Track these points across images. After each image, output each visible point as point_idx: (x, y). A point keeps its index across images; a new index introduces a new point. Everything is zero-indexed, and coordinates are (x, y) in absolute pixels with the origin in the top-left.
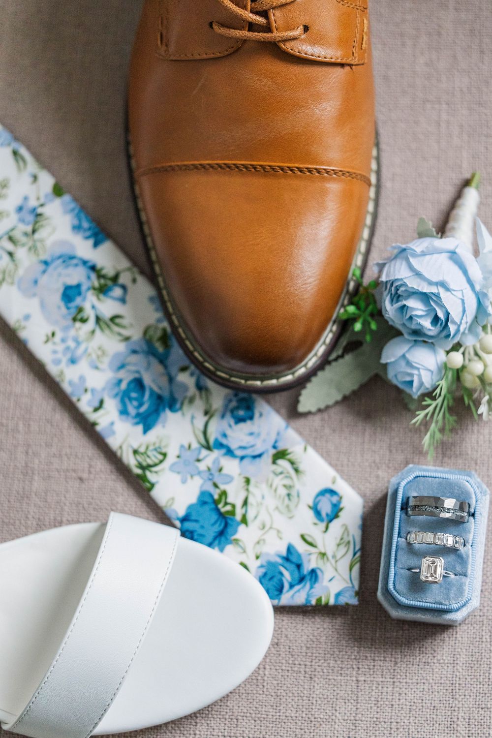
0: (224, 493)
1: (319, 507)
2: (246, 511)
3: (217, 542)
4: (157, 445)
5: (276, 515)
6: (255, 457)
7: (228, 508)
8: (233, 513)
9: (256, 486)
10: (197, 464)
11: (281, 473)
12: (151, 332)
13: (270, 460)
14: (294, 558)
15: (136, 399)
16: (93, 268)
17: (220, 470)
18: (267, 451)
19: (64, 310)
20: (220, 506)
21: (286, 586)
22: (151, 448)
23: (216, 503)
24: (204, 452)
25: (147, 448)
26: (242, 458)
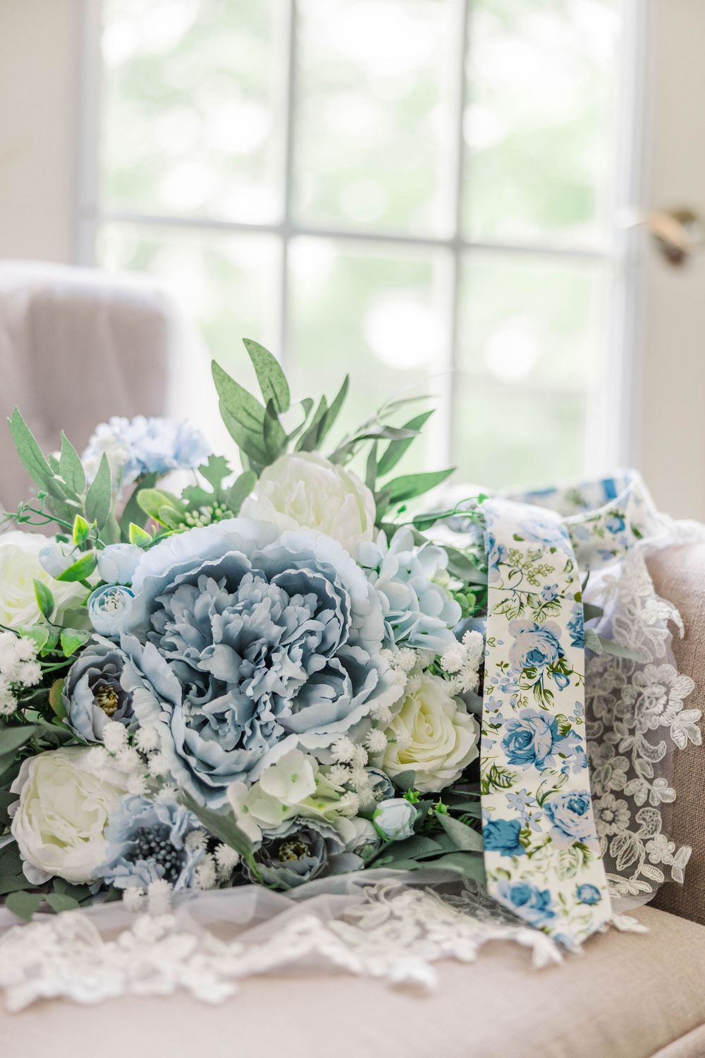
0: (530, 833)
1: (583, 891)
2: (534, 852)
3: (503, 850)
4: (510, 776)
5: (552, 871)
6: (565, 832)
7: (525, 841)
8: (526, 846)
9: (552, 847)
10: (526, 806)
11: (573, 855)
12: (561, 719)
13: (573, 843)
14: (545, 897)
15: (520, 743)
16: (561, 656)
17: (537, 821)
18: (575, 837)
19: (524, 660)
20: (521, 835)
21: (528, 904)
22: (505, 774)
23: (520, 832)
24: (536, 804)
25: (503, 772)
26: (557, 826)
